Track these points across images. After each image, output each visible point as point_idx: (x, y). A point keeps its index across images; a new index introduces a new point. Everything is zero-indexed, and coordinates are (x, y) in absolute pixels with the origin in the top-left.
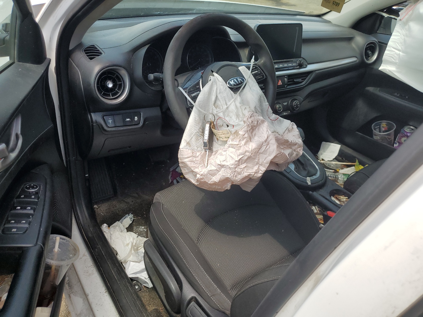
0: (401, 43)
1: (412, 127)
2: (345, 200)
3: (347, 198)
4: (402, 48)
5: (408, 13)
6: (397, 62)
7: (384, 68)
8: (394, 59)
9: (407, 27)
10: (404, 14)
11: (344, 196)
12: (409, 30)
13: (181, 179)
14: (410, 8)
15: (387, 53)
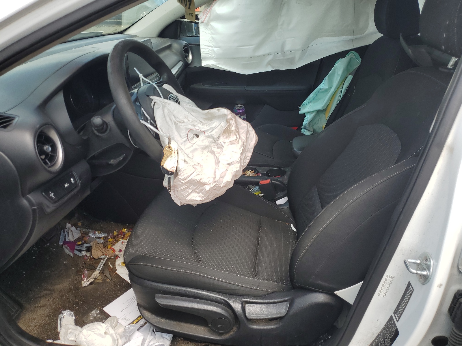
0: (211, 41)
1: (239, 105)
2: (250, 173)
3: (250, 171)
4: (212, 44)
5: (206, 16)
6: (214, 57)
7: (204, 64)
8: (210, 54)
9: (209, 27)
10: (204, 17)
11: (247, 171)
12: (213, 28)
13: (81, 246)
14: (207, 11)
15: (204, 51)
